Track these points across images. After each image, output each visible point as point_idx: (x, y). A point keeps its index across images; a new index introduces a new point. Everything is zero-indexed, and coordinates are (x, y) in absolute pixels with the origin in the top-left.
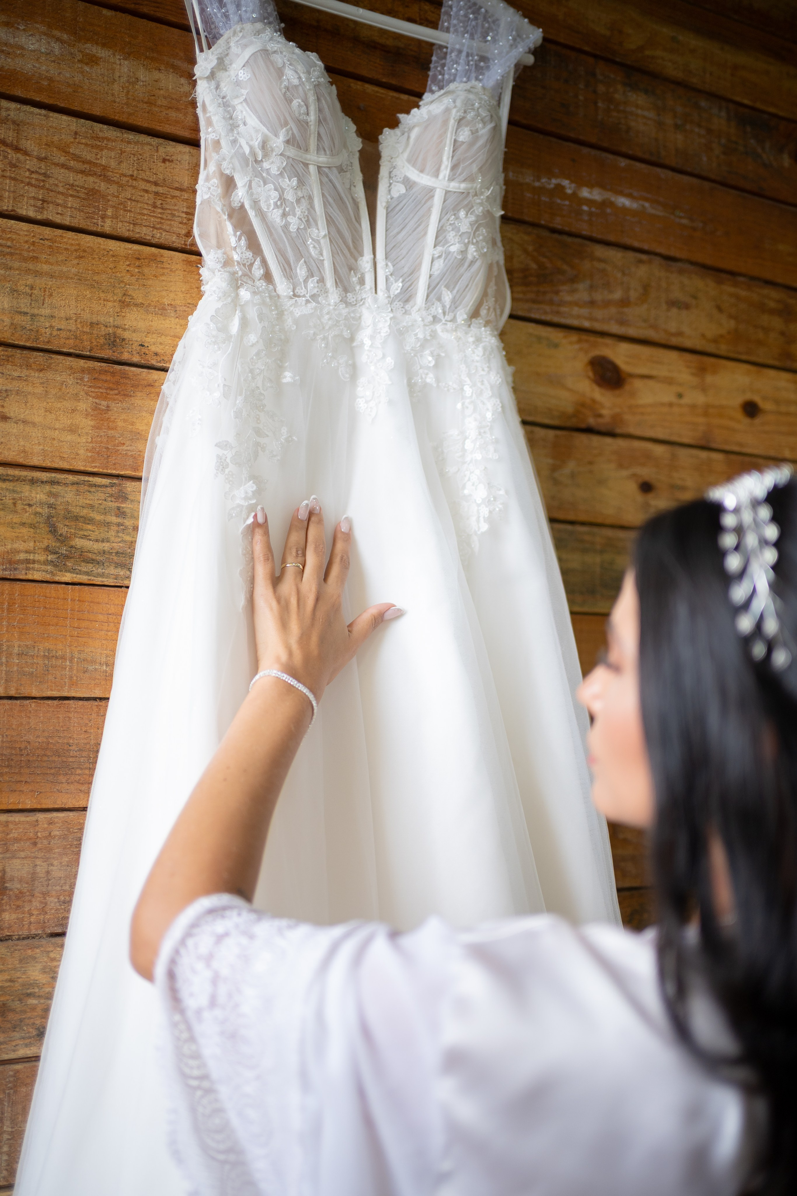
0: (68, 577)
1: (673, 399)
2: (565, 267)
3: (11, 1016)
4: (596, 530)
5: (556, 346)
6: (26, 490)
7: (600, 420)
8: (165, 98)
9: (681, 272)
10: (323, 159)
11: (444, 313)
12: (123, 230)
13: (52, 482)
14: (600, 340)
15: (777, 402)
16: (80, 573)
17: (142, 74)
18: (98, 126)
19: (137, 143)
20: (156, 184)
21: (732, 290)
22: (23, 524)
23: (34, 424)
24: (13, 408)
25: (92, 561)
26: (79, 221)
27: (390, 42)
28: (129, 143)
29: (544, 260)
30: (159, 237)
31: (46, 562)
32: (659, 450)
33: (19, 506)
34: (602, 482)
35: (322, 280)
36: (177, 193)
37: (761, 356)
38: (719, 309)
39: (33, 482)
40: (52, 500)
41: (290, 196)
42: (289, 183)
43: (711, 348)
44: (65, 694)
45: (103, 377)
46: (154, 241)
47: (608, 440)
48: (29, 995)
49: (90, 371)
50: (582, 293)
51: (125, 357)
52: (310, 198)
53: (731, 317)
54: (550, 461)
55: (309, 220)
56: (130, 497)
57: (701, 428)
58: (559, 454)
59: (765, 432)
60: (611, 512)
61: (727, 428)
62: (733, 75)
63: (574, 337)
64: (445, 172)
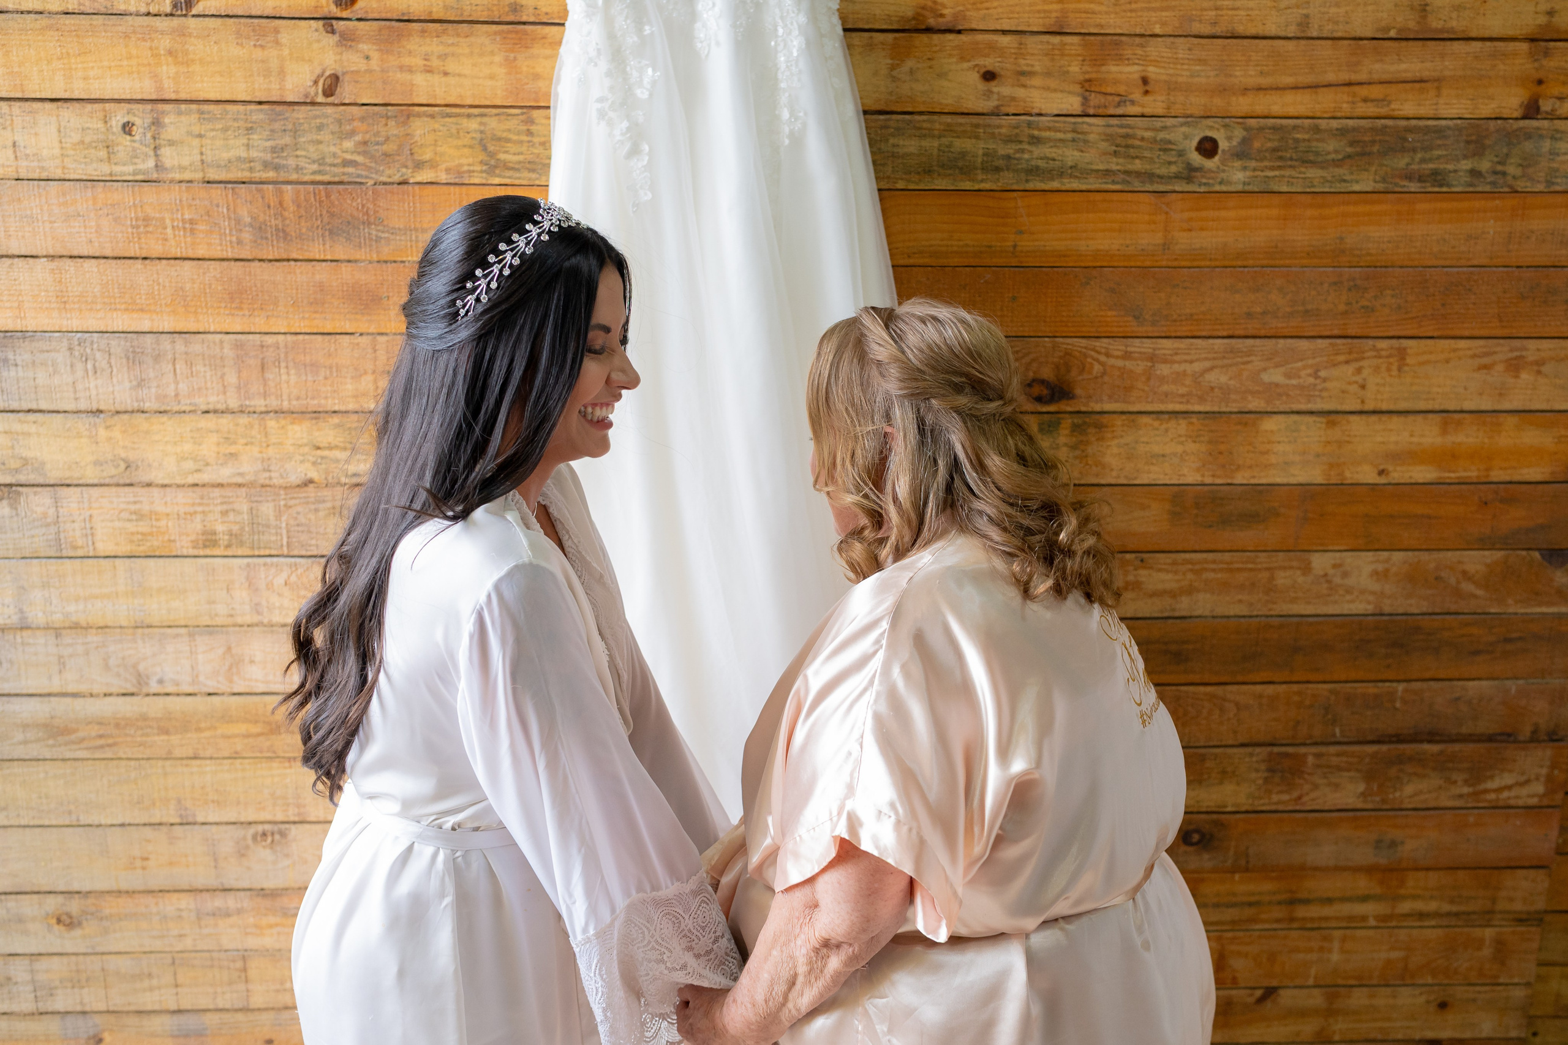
0: (497, 181)
4: (935, 117)
6: (465, 122)
7: (942, 20)
13: (482, 115)
16: (504, 177)
22: (465, 146)
23: (465, 76)
24: (451, 66)
25: (512, 169)
31: (482, 172)
33: (461, 134)
34: (942, 75)
39: (469, 116)
40: (482, 128)
45: (510, 36)
47: (950, 36)
49: (500, 33)
51: (524, 19)
54: (890, 61)
56: (537, 121)
57: (1054, 15)
58: (898, 55)
59: (1131, 11)
60: (950, 101)
61: (1086, 12)
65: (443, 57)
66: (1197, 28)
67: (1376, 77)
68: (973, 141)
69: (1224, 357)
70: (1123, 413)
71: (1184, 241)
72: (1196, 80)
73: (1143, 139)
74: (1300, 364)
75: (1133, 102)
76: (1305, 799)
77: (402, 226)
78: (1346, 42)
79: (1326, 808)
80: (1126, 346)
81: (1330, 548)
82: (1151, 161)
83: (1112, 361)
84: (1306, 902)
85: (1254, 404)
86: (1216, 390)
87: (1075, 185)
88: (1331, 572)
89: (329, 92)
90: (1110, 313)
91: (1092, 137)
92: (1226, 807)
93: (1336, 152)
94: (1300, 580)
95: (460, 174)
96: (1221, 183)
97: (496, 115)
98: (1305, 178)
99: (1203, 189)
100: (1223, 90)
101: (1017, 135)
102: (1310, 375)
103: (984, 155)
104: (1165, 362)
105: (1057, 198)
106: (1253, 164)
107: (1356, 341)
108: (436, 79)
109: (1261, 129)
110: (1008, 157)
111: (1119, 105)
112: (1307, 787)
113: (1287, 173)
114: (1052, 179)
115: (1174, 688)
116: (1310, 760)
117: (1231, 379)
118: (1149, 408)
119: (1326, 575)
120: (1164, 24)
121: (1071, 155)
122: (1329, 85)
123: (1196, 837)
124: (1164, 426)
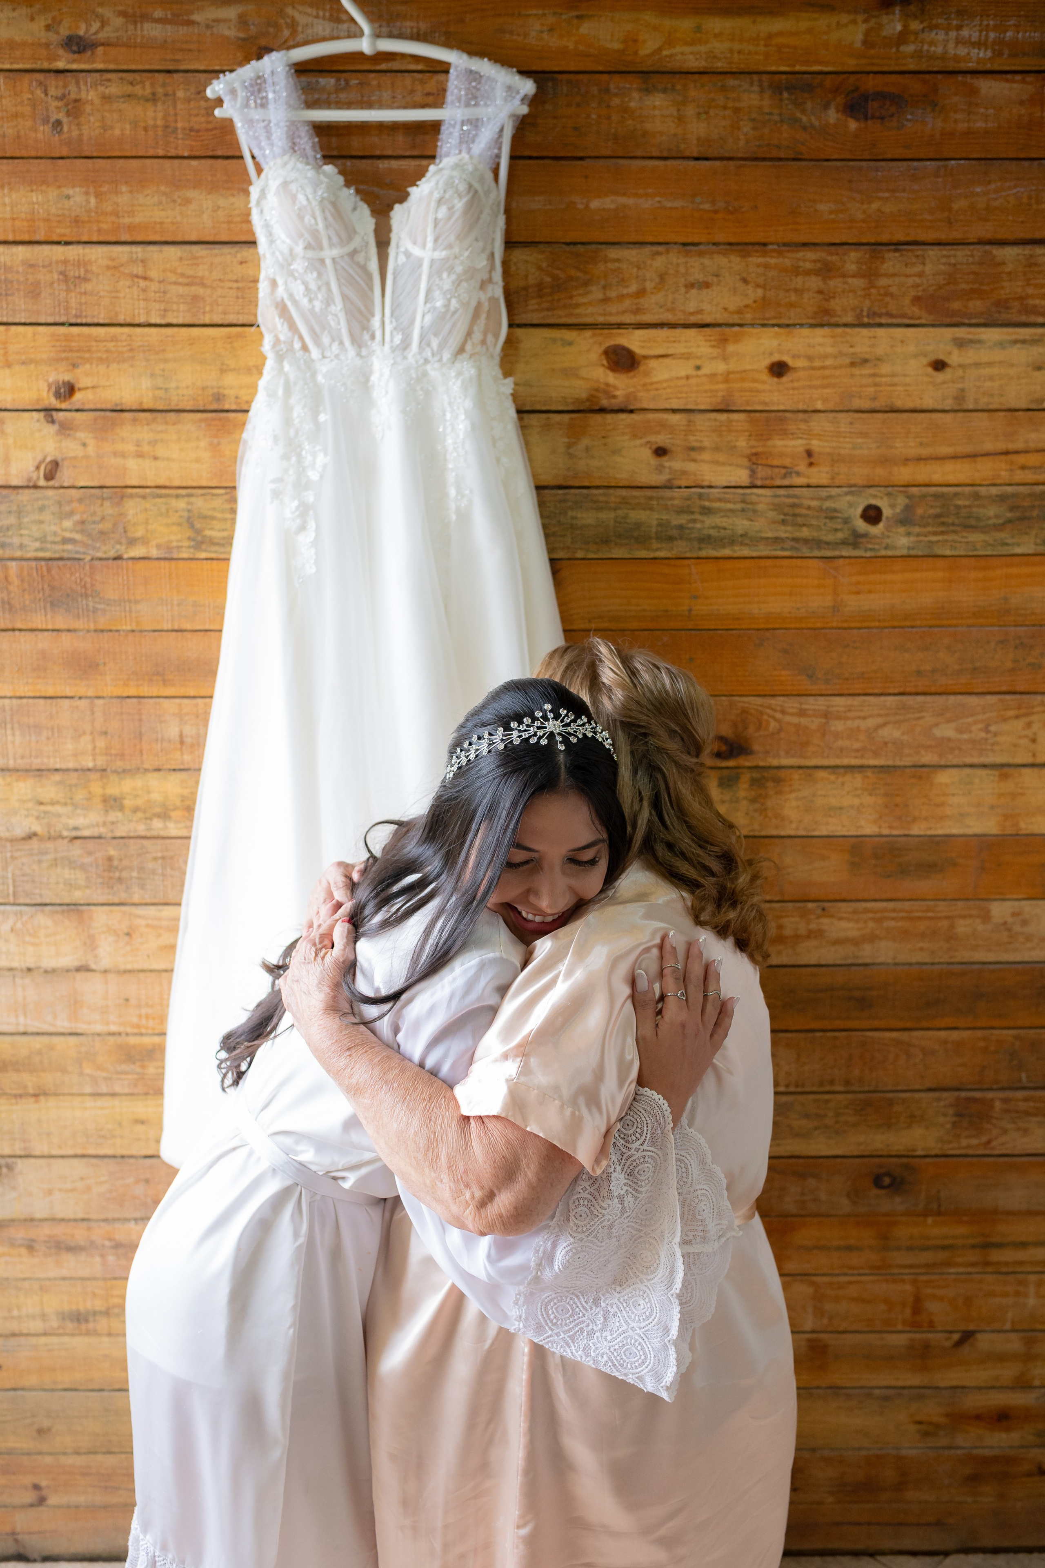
0: (203, 555)
1: (691, 372)
2: (580, 274)
4: (611, 491)
5: (570, 344)
6: (174, 502)
7: (615, 401)
8: (239, 215)
9: (701, 254)
10: (335, 252)
11: (433, 355)
12: (217, 319)
13: (189, 495)
14: (615, 331)
15: (810, 358)
16: (210, 552)
17: (222, 202)
18: (195, 248)
20: (237, 281)
21: (760, 260)
22: (173, 524)
23: (173, 460)
24: (161, 451)
25: (218, 544)
26: (188, 320)
28: (216, 256)
29: (558, 272)
31: (189, 547)
32: (675, 418)
33: (171, 513)
34: (616, 452)
35: (341, 343)
37: (793, 317)
38: (745, 281)
39: (177, 496)
40: (190, 507)
41: (313, 286)
42: (311, 277)
43: (736, 319)
44: (207, 627)
45: (214, 423)
46: (240, 322)
47: (621, 416)
49: (206, 420)
50: (596, 293)
51: (227, 407)
52: (328, 284)
53: (758, 286)
54: (566, 440)
55: (329, 301)
57: (720, 394)
58: (575, 433)
59: (793, 389)
60: (624, 475)
61: (751, 391)
62: (766, 46)
63: (588, 333)
64: (430, 244)
65: (153, 443)
66: (857, 403)
67: (1032, 445)
68: (648, 512)
69: (896, 714)
70: (800, 767)
71: (853, 603)
72: (858, 452)
73: (809, 508)
74: (970, 720)
75: (798, 474)
76: (994, 1144)
77: (117, 598)
78: (1002, 414)
79: (1016, 1152)
80: (801, 704)
81: (1008, 897)
82: (818, 528)
83: (787, 719)
84: (1000, 1246)
85: (928, 758)
86: (890, 745)
87: (746, 552)
88: (1010, 920)
89: (49, 477)
90: (784, 673)
91: (760, 507)
92: (915, 1150)
93: (997, 517)
94: (980, 928)
95: (169, 549)
96: (886, 548)
97: (203, 495)
98: (967, 543)
99: (869, 554)
100: (885, 461)
101: (689, 506)
102: (981, 730)
103: (659, 525)
104: (839, 718)
105: (728, 564)
106: (917, 529)
107: (1024, 697)
108: (147, 463)
109: (924, 496)
110: (681, 527)
111: (785, 476)
112: (995, 1132)
113: (951, 537)
114: (724, 547)
115: (859, 1033)
116: (998, 1105)
117: (903, 734)
118: (825, 762)
119: (1005, 923)
120: (825, 400)
121: (741, 524)
122: (987, 455)
123: (887, 1181)
124: (840, 780)
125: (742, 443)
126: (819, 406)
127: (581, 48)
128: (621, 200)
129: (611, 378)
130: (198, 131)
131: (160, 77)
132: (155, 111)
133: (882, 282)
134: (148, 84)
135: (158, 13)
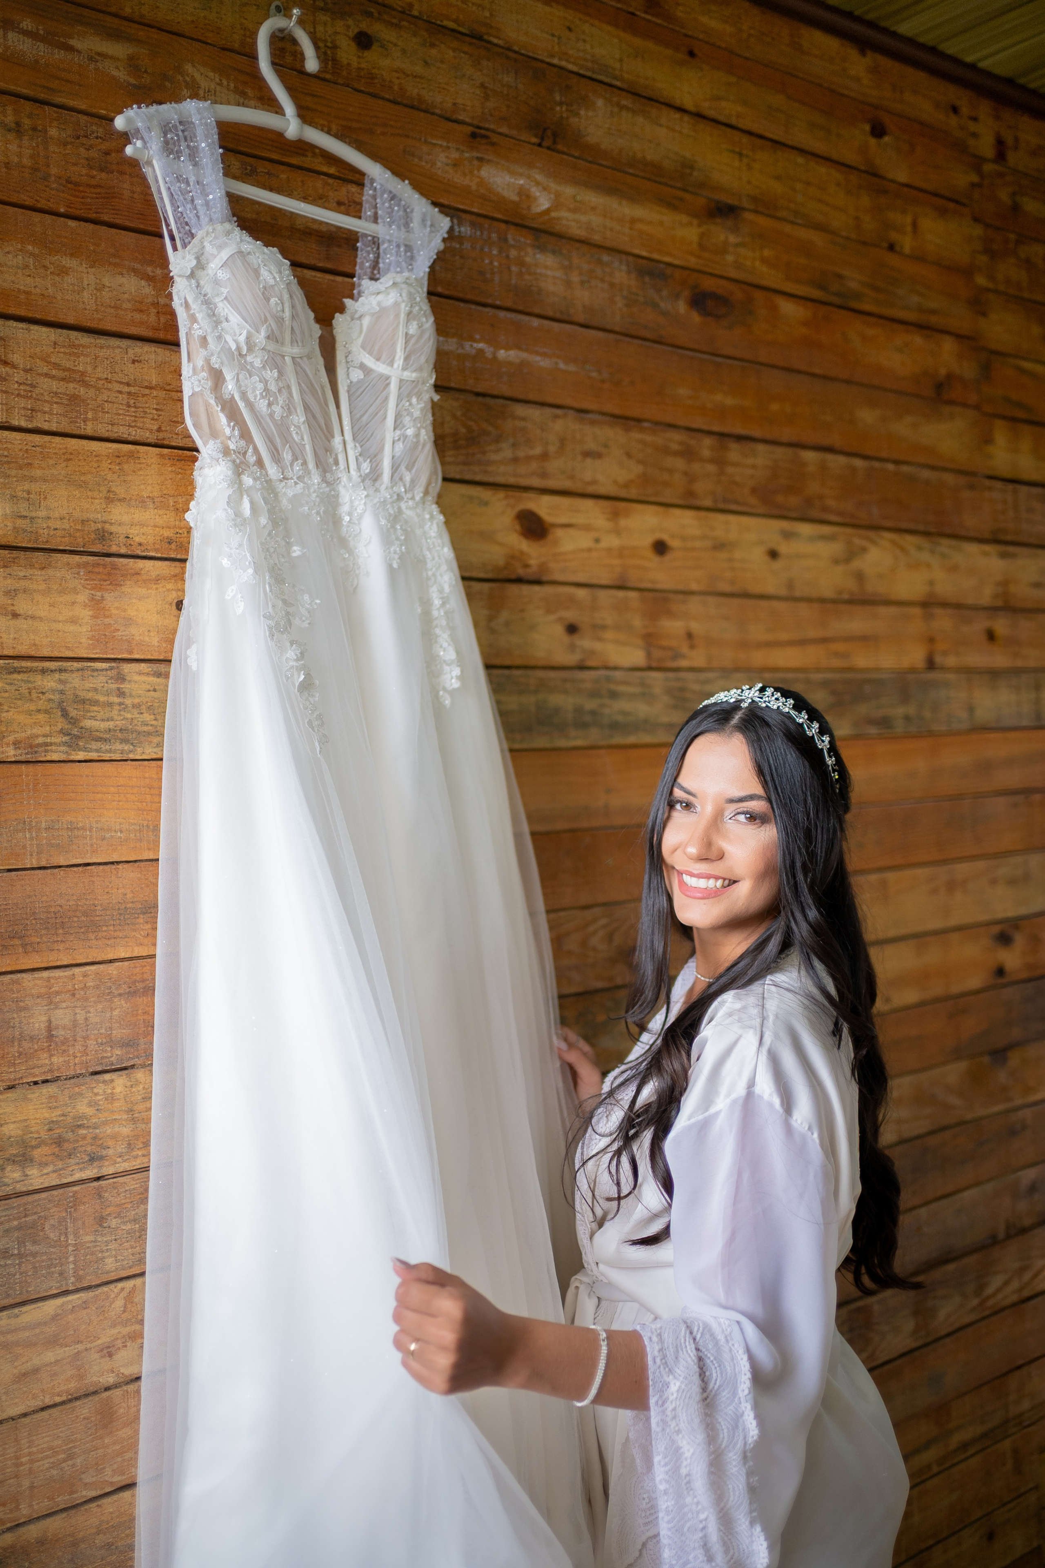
0: (81, 756)
1: (591, 544)
2: (490, 428)
3: (66, 1145)
4: (529, 672)
5: (486, 504)
6: (40, 681)
7: (529, 571)
8: (129, 301)
9: (593, 423)
10: (296, 351)
11: (406, 491)
12: (102, 431)
13: (61, 671)
14: (525, 495)
15: (683, 538)
16: (91, 750)
17: (108, 280)
18: (74, 334)
19: (108, 347)
20: (128, 385)
21: (639, 436)
22: (39, 711)
23: (41, 619)
24: (22, 605)
25: (100, 739)
26: (64, 427)
27: (324, 228)
28: (102, 348)
29: (471, 423)
30: (135, 434)
31: (62, 744)
32: (581, 593)
33: (34, 695)
34: (533, 628)
35: (305, 463)
36: (147, 391)
37: (668, 496)
38: (629, 455)
39: (43, 671)
40: (62, 687)
41: (273, 386)
42: (270, 375)
43: (623, 493)
45: (96, 570)
46: (131, 438)
47: (536, 588)
48: (79, 1126)
49: (85, 565)
50: (507, 451)
51: (114, 549)
52: (289, 387)
53: (639, 462)
54: (487, 612)
56: (128, 678)
57: (617, 569)
58: (494, 605)
59: (673, 568)
62: (631, 229)
63: (501, 494)
64: (399, 362)
65: (12, 593)
66: (720, 586)
68: (564, 696)
72: (724, 635)
73: (693, 692)
75: (683, 656)
87: (648, 739)
91: (656, 691)
95: (32, 748)
97: (79, 670)
100: (744, 645)
101: (598, 690)
103: (574, 710)
110: (593, 713)
111: (673, 659)
112: (877, 1339)
114: (629, 734)
120: (698, 582)
121: (642, 709)
122: (812, 641)
125: (637, 622)
126: (694, 587)
127: (482, 191)
128: (524, 355)
129: (525, 546)
130: (77, 184)
131: (28, 106)
132: (20, 146)
133: (730, 470)
134: (9, 110)
135: (27, 24)
